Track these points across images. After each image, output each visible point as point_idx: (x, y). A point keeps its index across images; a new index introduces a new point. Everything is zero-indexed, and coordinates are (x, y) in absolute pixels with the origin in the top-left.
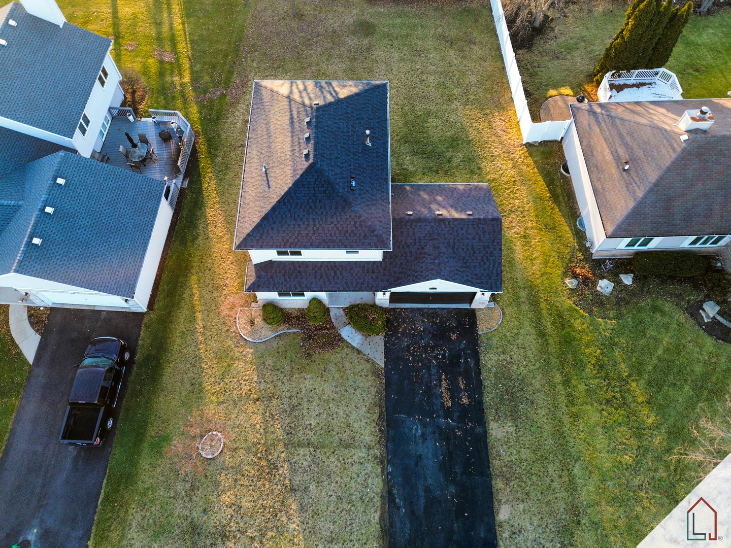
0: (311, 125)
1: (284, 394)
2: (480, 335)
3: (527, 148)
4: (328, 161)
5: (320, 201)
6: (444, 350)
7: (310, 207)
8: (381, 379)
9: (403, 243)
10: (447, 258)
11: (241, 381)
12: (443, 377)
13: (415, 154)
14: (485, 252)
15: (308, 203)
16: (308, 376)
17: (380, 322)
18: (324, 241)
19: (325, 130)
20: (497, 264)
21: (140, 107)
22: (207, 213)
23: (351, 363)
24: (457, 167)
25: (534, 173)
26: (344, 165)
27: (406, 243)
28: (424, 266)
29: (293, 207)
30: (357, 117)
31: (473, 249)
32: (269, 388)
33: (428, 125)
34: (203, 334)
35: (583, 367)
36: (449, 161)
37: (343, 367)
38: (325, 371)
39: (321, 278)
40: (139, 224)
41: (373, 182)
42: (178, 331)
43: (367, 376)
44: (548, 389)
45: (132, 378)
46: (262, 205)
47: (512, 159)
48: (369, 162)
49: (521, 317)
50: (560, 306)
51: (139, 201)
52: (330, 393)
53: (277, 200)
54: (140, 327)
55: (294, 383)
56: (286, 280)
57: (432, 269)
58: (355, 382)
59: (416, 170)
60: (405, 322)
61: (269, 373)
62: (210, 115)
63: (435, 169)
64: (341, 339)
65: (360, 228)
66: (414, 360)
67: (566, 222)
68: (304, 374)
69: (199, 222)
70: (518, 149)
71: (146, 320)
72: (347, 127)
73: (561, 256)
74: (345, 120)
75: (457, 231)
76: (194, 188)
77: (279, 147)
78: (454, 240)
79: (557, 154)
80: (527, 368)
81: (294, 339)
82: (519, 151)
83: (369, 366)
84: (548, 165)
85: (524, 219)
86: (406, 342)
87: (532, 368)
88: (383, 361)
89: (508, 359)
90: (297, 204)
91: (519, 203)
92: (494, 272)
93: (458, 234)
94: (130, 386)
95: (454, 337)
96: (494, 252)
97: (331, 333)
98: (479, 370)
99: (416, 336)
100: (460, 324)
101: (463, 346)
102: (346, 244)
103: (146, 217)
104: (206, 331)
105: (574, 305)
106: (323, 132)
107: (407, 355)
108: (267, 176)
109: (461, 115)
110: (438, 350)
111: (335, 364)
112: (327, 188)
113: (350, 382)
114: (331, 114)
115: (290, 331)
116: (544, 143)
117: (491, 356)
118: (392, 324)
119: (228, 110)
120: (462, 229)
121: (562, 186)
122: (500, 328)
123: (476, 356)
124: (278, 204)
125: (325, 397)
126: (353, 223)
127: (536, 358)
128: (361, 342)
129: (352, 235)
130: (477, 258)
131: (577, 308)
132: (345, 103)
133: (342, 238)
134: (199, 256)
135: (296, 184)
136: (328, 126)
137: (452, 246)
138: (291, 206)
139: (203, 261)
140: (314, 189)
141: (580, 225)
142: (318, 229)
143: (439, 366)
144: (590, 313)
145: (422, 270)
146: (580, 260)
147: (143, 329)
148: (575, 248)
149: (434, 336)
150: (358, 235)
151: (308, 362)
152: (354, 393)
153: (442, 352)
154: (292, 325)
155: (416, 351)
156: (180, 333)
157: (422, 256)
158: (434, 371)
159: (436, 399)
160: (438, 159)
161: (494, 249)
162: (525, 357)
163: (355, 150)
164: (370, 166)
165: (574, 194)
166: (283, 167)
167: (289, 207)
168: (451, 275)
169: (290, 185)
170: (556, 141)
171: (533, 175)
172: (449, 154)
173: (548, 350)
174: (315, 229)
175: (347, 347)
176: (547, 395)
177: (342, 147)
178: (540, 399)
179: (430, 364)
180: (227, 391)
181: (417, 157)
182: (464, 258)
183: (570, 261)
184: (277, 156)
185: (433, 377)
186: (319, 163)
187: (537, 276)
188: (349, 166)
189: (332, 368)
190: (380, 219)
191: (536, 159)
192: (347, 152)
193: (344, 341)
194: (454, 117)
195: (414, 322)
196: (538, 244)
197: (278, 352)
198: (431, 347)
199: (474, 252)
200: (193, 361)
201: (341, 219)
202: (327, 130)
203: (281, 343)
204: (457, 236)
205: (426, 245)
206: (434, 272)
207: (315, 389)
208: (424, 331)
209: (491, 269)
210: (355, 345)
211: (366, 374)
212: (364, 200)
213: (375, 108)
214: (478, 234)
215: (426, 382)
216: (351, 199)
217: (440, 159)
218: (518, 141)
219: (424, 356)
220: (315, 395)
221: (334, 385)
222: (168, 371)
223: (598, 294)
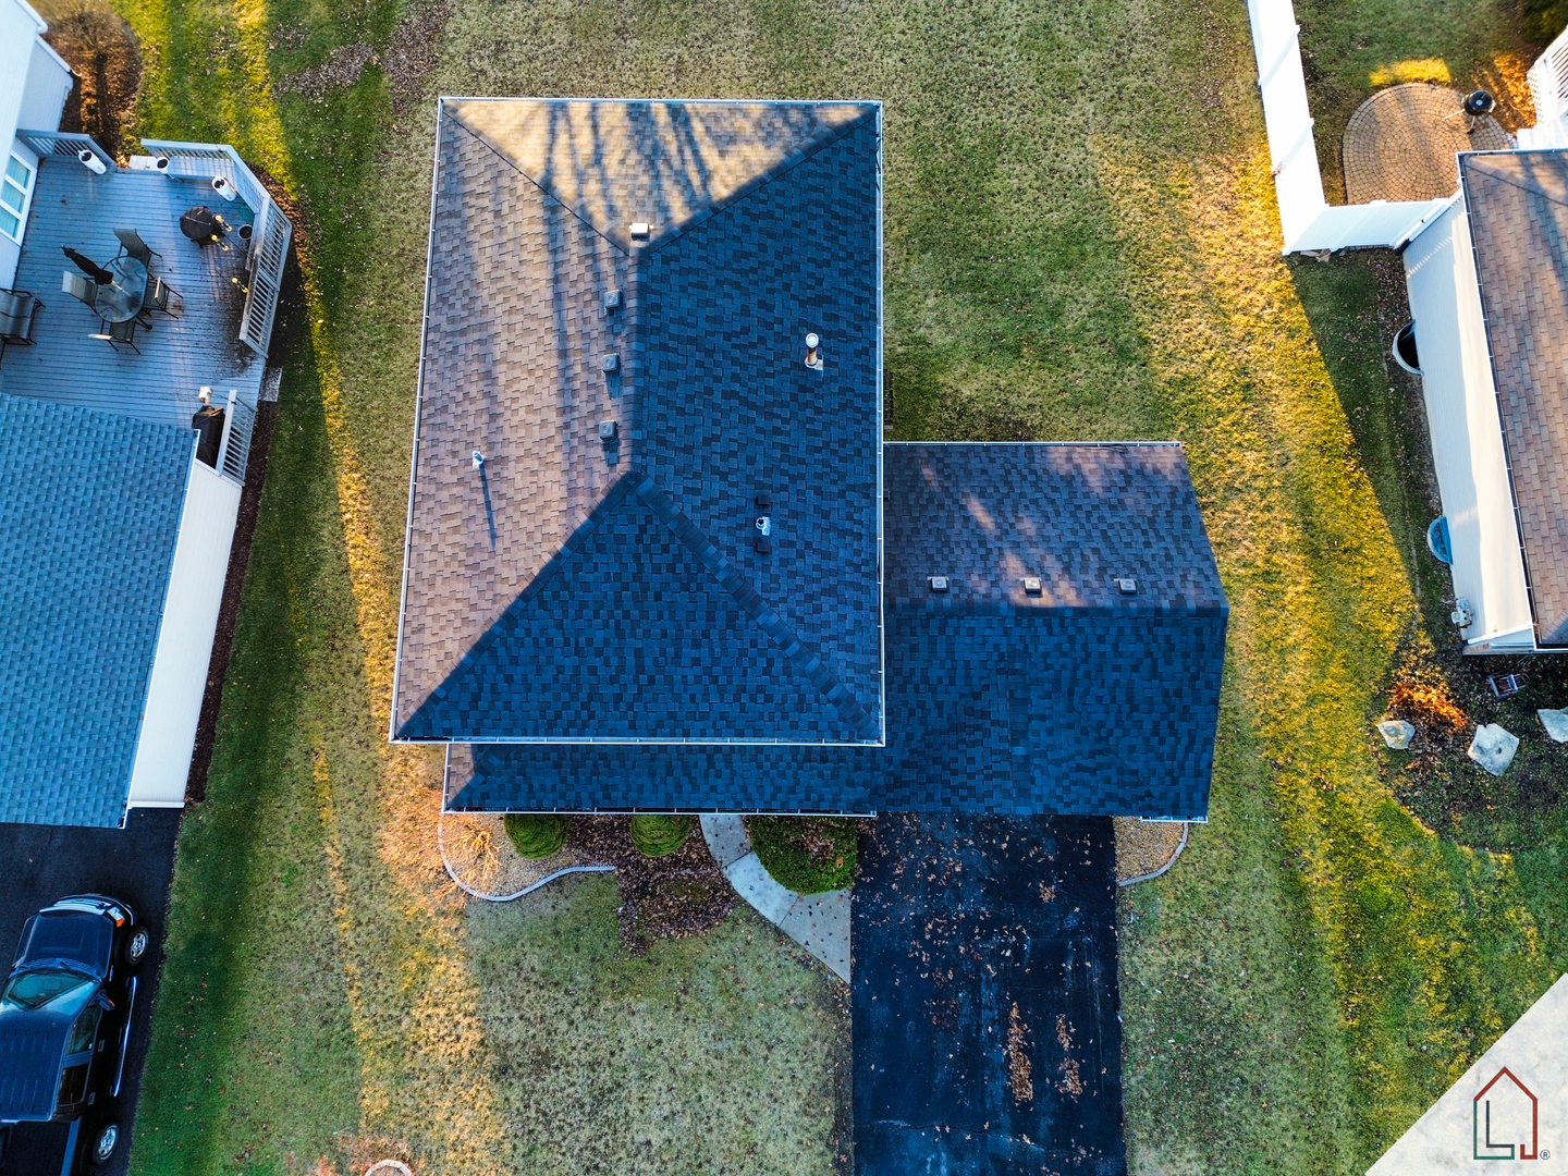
0: (622, 322)
1: (575, 1055)
2: (1123, 890)
3: (1292, 269)
4: (681, 459)
5: (658, 597)
6: (1018, 934)
7: (627, 615)
8: (840, 1016)
9: (916, 679)
10: (1050, 732)
11: (458, 1017)
12: (1014, 1013)
13: (953, 287)
14: (1164, 708)
15: (618, 601)
16: (642, 1006)
17: (840, 861)
18: (672, 716)
19: (671, 337)
20: (1199, 740)
21: (124, 115)
22: (342, 488)
23: (759, 969)
24: (1077, 336)
25: (1310, 360)
26: (733, 463)
27: (925, 679)
28: (978, 759)
29: (571, 613)
30: (778, 265)
31: (1130, 699)
32: (534, 1037)
33: (995, 185)
34: (346, 875)
35: (1404, 994)
36: (1055, 314)
37: (737, 981)
38: (685, 992)
39: (669, 772)
40: (122, 581)
41: (825, 505)
42: (278, 864)
43: (801, 1008)
44: (1304, 1051)
45: (159, 1003)
46: (474, 596)
47: (1243, 308)
48: (814, 433)
49: (1241, 832)
50: (1357, 801)
51: (114, 505)
52: (699, 1054)
53: (519, 589)
54: (171, 853)
55: (601, 1025)
56: (563, 780)
57: (1003, 775)
58: (768, 1026)
59: (955, 345)
60: (911, 847)
61: (532, 995)
62: (335, 145)
63: (1010, 340)
64: (731, 897)
65: (783, 678)
66: (934, 961)
67: (1394, 532)
68: (628, 999)
69: (320, 515)
70: (1266, 272)
71: (184, 830)
72: (745, 310)
73: (1371, 644)
74: (737, 285)
75: (1085, 645)
76: (299, 403)
77: (523, 386)
78: (1074, 671)
79: (1383, 295)
80: (1248, 992)
81: (600, 893)
82: (1269, 280)
83: (807, 979)
84: (1354, 332)
85: (1267, 516)
86: (911, 908)
87: (1262, 988)
88: (847, 964)
89: (1198, 962)
90: (583, 605)
91: (1258, 461)
92: (1189, 764)
93: (1088, 655)
94: (158, 1027)
95: (1047, 895)
96: (1195, 709)
97: (703, 879)
98: (1115, 994)
99: (942, 889)
100: (1068, 856)
101: (1071, 922)
102: (740, 724)
103: (139, 555)
104: (353, 865)
105: (1395, 803)
106: (664, 347)
107: (915, 949)
108: (485, 488)
109: (1098, 150)
110: (1002, 933)
111: (715, 972)
112: (678, 557)
113: (755, 1028)
114: (689, 271)
115: (588, 869)
116: (1347, 257)
117: (1150, 952)
118: (874, 852)
119: (389, 126)
120: (1101, 640)
121: (1393, 410)
122: (1180, 869)
123: (1108, 951)
124: (522, 605)
125: (688, 1068)
126: (762, 663)
127: (1275, 960)
128: (787, 907)
129: (761, 698)
130: (1139, 725)
131: (1404, 810)
132: (738, 214)
133: (726, 708)
134: (326, 627)
135: (576, 541)
136: (681, 321)
137: (1065, 690)
138: (565, 611)
139: (338, 644)
140: (637, 557)
141: (1435, 545)
142: (652, 681)
143: (1006, 980)
144: (1443, 826)
145: (971, 769)
146: (1427, 658)
147: (179, 860)
148: (1414, 618)
149: (992, 890)
150: (778, 698)
151: (637, 962)
152: (766, 1058)
153: (1016, 941)
154: (592, 851)
155: (941, 937)
156: (282, 870)
157: (972, 721)
158: (988, 995)
159: (993, 1077)
160: (1022, 305)
161: (1197, 700)
162: (1246, 955)
163: (770, 398)
164: (819, 450)
165: (1426, 436)
166: (535, 465)
167: (558, 613)
168: (1059, 791)
169: (560, 546)
170: (1384, 249)
171: (1304, 368)
172: (1054, 290)
173: (1311, 934)
174: (643, 679)
175: (749, 920)
176: (1300, 1069)
177: (727, 395)
178: (1280, 1078)
179: (977, 975)
180: (421, 1043)
181: (958, 297)
182: (1101, 724)
183: (1397, 661)
184: (515, 421)
185: (985, 1014)
186: (651, 471)
187: (1295, 705)
188: (751, 461)
189: (705, 982)
190: (848, 640)
191: (1317, 310)
192: (744, 410)
193: (742, 902)
194: (1076, 155)
195: (936, 847)
196: (1304, 599)
197: (557, 933)
198: (982, 925)
199: (1134, 708)
200: (323, 954)
201: (724, 649)
202: (677, 338)
203: (563, 903)
204: (1085, 660)
205: (986, 687)
206: (1010, 784)
207: (659, 1042)
208: (963, 875)
209: (1179, 756)
210: (768, 913)
211: (800, 1001)
212: (799, 580)
213: (836, 215)
214: (1149, 654)
215: (967, 1027)
216: (758, 584)
217: (1028, 307)
218: (1268, 244)
219: (962, 950)
220: (659, 1061)
221: (711, 1033)
222: (254, 982)
223: (1470, 770)
